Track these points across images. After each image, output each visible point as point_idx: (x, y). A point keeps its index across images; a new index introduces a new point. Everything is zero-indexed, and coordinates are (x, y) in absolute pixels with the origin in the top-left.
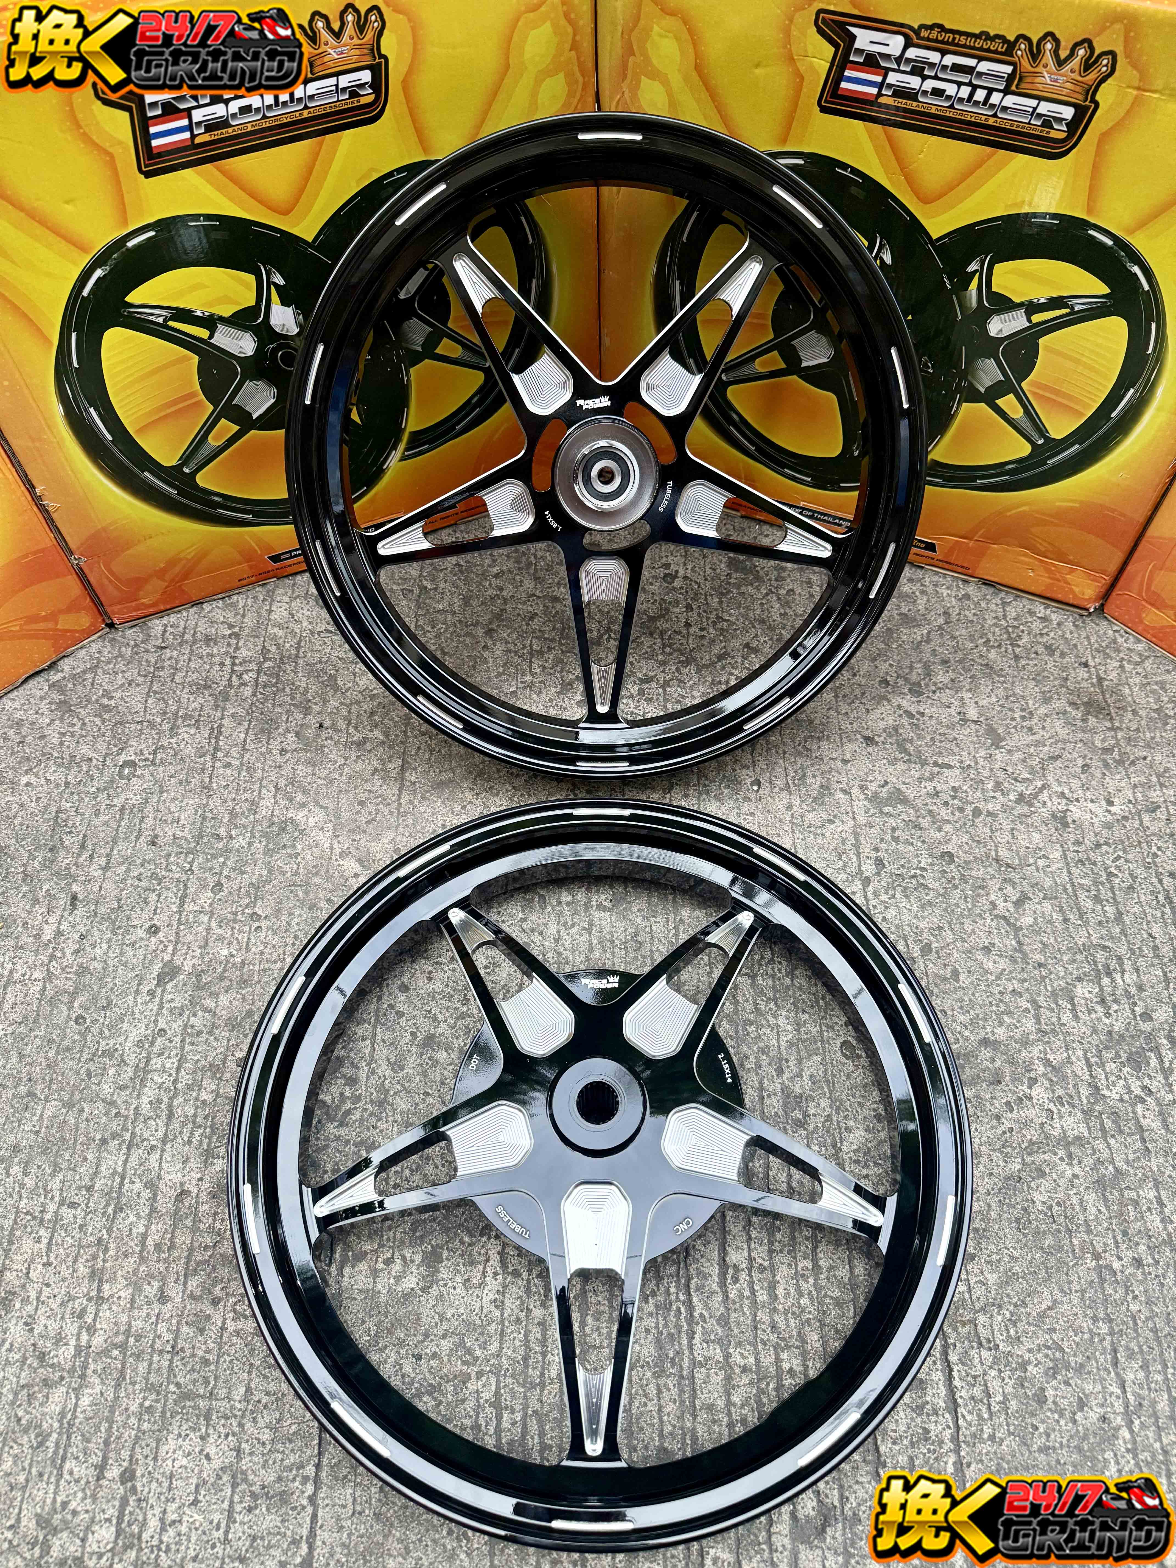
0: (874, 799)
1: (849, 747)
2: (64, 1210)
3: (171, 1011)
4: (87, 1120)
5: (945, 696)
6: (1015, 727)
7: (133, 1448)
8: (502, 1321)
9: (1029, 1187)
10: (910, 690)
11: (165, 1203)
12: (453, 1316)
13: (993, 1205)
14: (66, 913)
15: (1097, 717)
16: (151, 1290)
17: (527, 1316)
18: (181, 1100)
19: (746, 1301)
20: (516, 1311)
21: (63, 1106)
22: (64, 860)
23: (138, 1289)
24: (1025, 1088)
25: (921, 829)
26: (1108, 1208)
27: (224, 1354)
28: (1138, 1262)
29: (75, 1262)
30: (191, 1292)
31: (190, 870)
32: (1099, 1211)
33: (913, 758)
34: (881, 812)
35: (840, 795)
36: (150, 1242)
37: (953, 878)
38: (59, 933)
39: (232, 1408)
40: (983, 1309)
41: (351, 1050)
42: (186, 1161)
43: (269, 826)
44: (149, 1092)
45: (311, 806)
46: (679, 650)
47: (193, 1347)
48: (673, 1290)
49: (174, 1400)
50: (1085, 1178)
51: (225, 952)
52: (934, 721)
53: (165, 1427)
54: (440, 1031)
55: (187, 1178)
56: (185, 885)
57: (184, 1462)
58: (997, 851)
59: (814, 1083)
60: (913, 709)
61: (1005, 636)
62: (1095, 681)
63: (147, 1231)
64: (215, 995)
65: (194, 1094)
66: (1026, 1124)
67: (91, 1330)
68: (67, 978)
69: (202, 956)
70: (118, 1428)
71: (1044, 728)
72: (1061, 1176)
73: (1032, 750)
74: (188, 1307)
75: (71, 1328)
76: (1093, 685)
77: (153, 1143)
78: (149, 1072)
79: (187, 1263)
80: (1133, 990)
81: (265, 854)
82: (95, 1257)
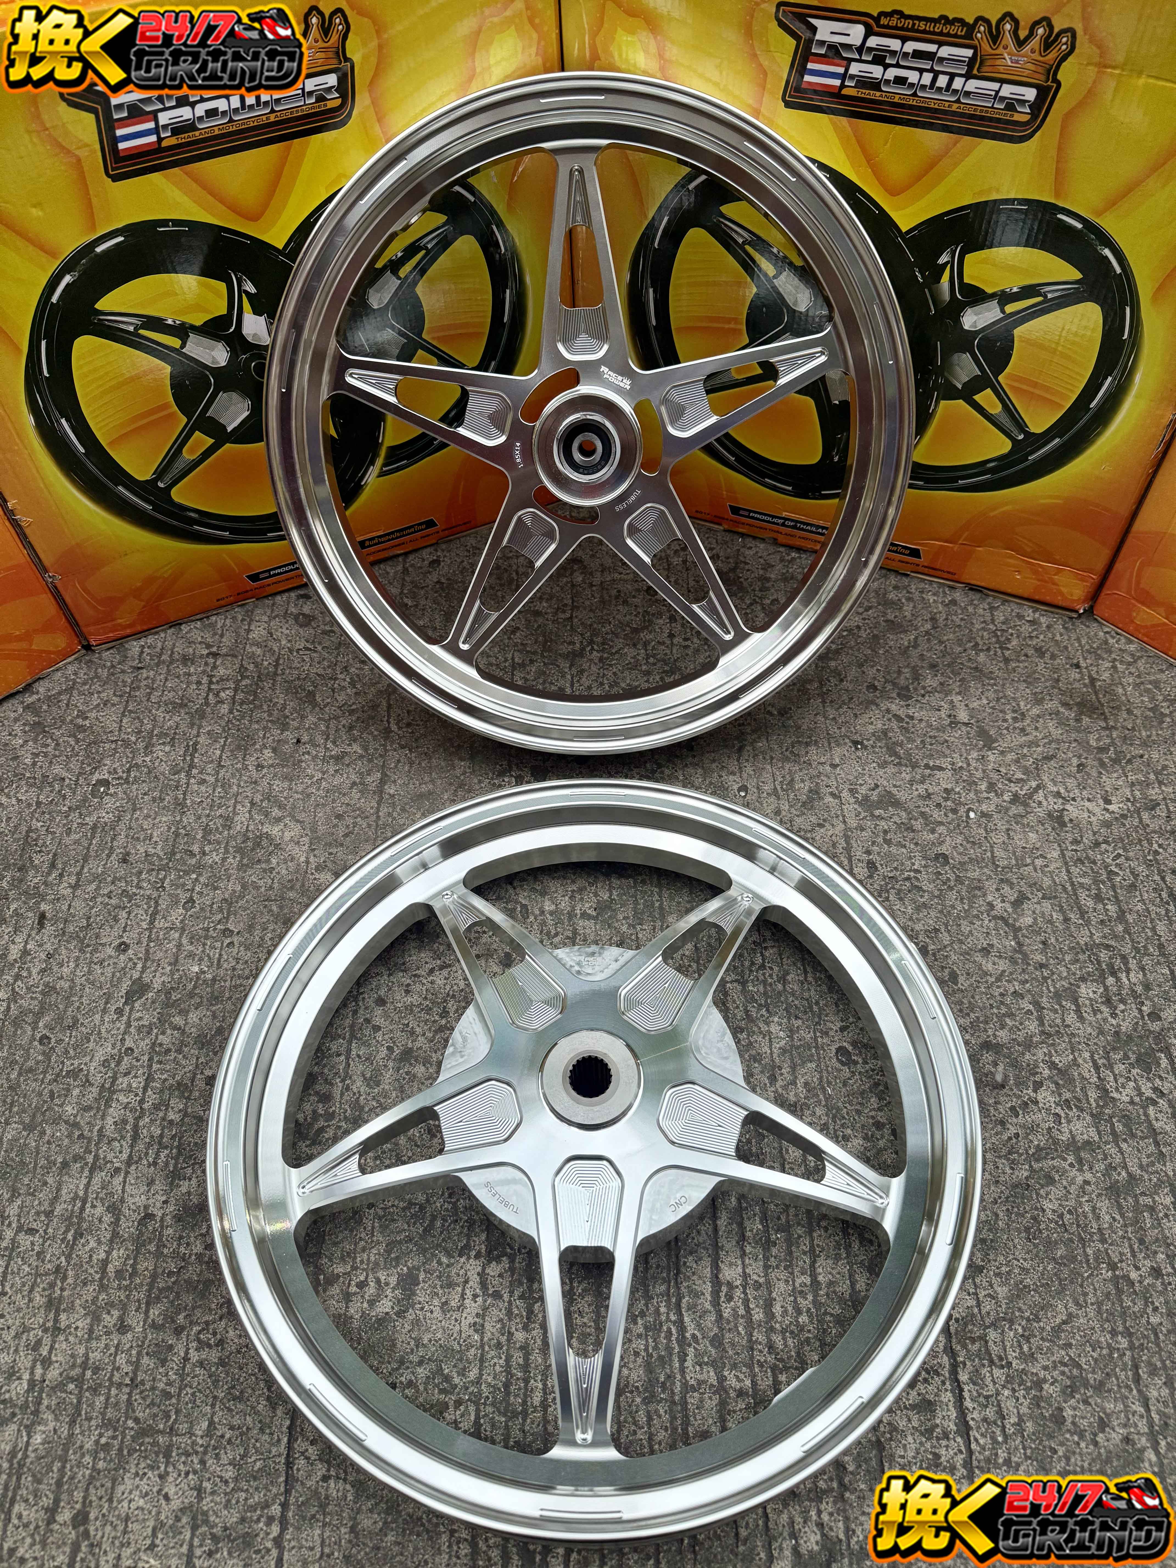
0: (865, 802)
1: (837, 753)
2: (22, 1236)
3: (139, 1029)
4: (49, 1142)
5: (934, 699)
6: (1007, 729)
7: (87, 1489)
8: (482, 1346)
9: (1038, 1194)
10: (899, 695)
11: (127, 1227)
12: (430, 1341)
13: (1001, 1214)
14: (33, 933)
15: (1090, 717)
16: (110, 1320)
17: (508, 1340)
18: (147, 1120)
19: (741, 1321)
20: (497, 1335)
21: (24, 1129)
22: (33, 879)
23: (97, 1318)
24: (1030, 1091)
25: (913, 831)
26: (1122, 1215)
27: (186, 1386)
28: (1156, 1272)
29: (31, 1291)
30: (153, 1320)
31: (162, 886)
32: (1114, 1219)
33: (904, 762)
34: (872, 815)
35: (829, 799)
36: (111, 1268)
37: (948, 879)
38: (25, 952)
39: (194, 1443)
40: (993, 1325)
41: (325, 1066)
42: (151, 1183)
43: (243, 842)
44: (114, 1113)
45: (287, 820)
46: (664, 660)
47: (154, 1380)
48: (663, 1310)
49: (132, 1436)
50: (1097, 1184)
51: (196, 969)
52: (923, 725)
53: (121, 1465)
54: (417, 1044)
55: (151, 1201)
56: (156, 902)
57: (141, 1502)
58: (992, 852)
59: (809, 1091)
60: (902, 713)
61: (994, 639)
62: (1087, 681)
63: (107, 1258)
64: (184, 1013)
65: (161, 1114)
66: (1032, 1129)
67: (47, 1363)
68: (32, 998)
69: (172, 973)
70: (72, 1467)
71: (1036, 728)
72: (1072, 1182)
73: (1025, 751)
74: (150, 1337)
75: (24, 1361)
76: (1085, 685)
77: (116, 1165)
78: (114, 1092)
79: (149, 1291)
80: (1139, 989)
81: (239, 870)
82: (52, 1285)
